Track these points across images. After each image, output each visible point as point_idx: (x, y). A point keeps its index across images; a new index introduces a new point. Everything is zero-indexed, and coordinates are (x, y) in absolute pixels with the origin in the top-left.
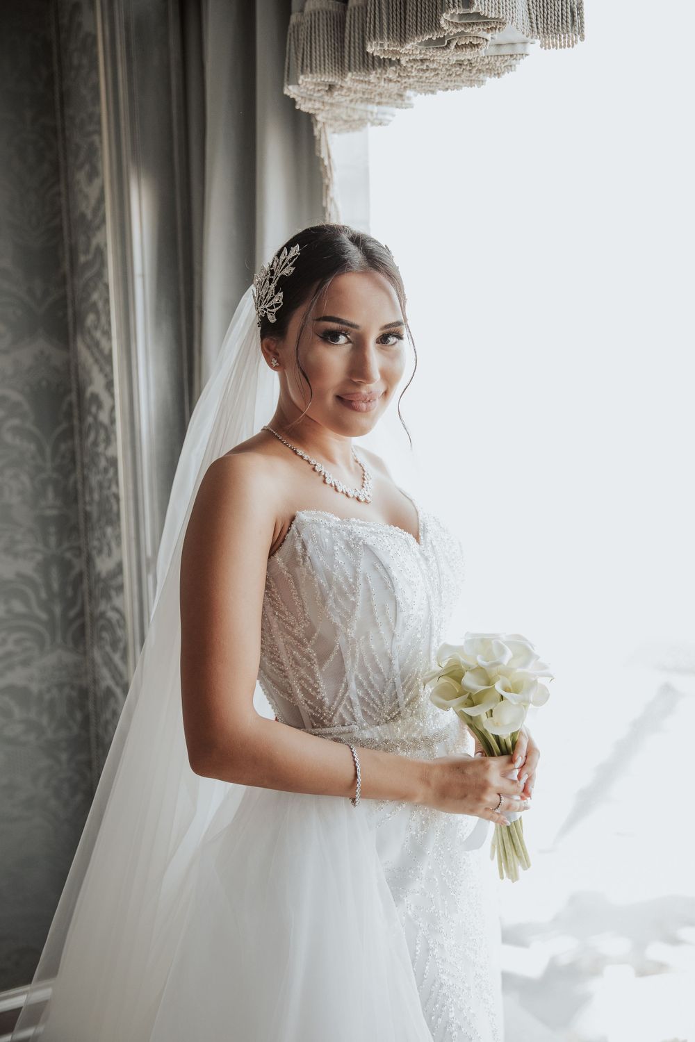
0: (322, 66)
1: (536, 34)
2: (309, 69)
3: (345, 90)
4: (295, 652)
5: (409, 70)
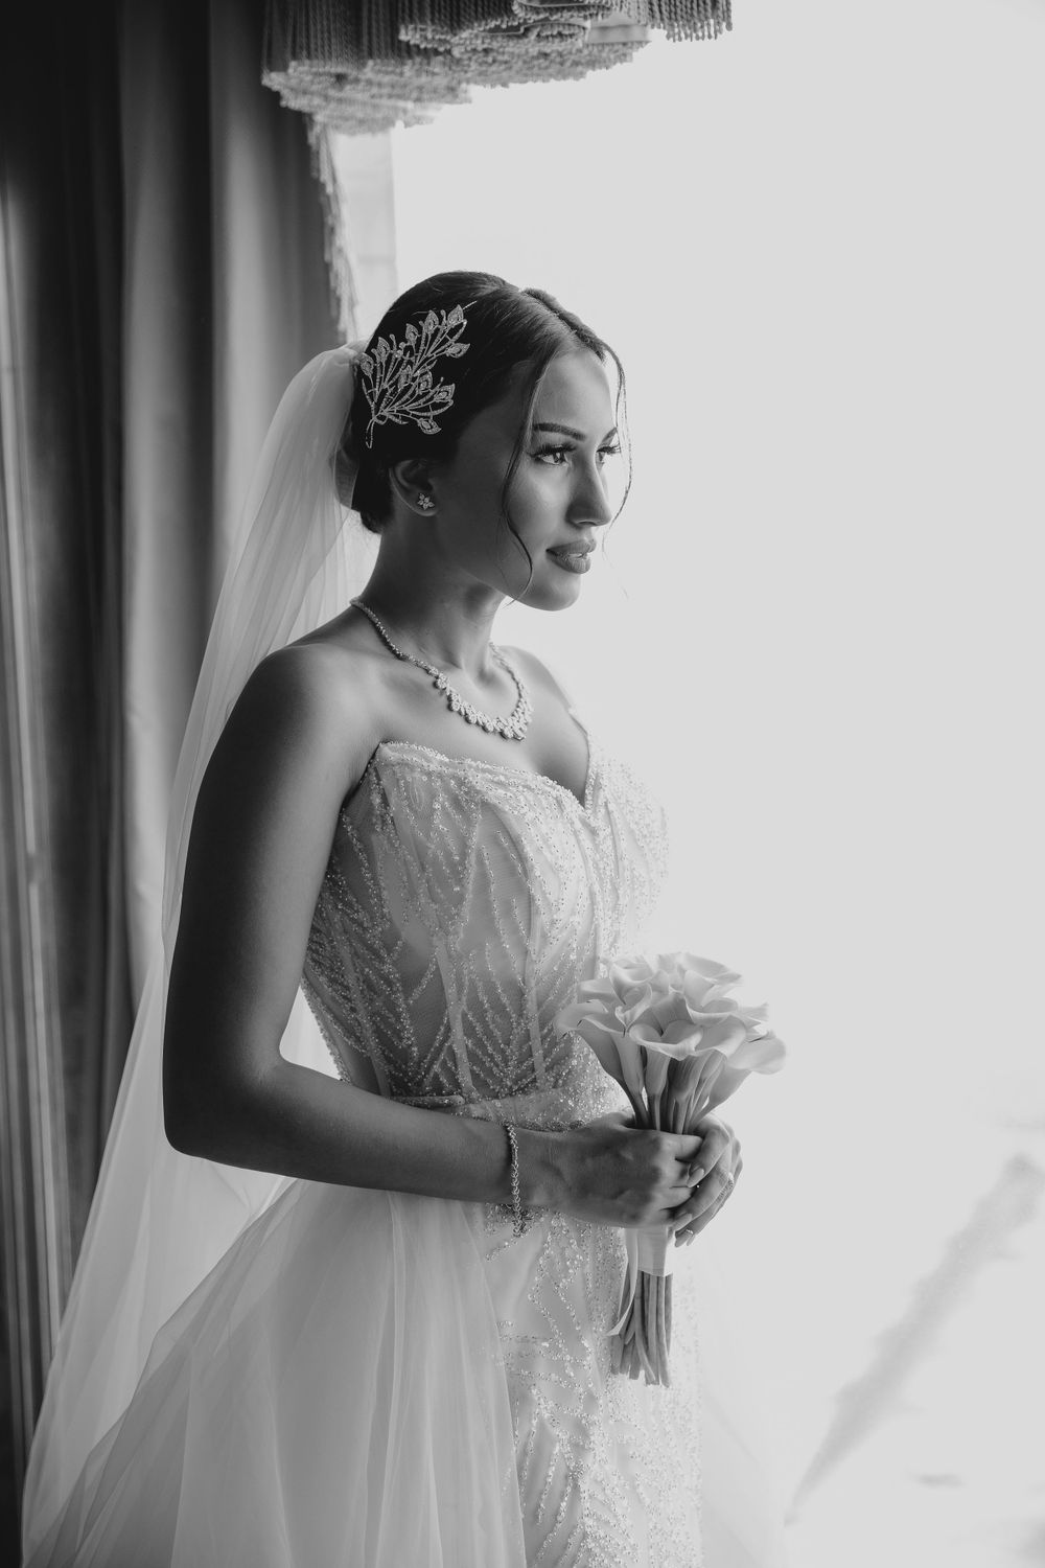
0: (326, 48)
1: (659, 21)
2: (305, 53)
3: (363, 84)
4: (367, 970)
5: (466, 62)
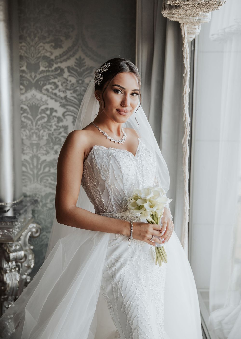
4: (94, 189)
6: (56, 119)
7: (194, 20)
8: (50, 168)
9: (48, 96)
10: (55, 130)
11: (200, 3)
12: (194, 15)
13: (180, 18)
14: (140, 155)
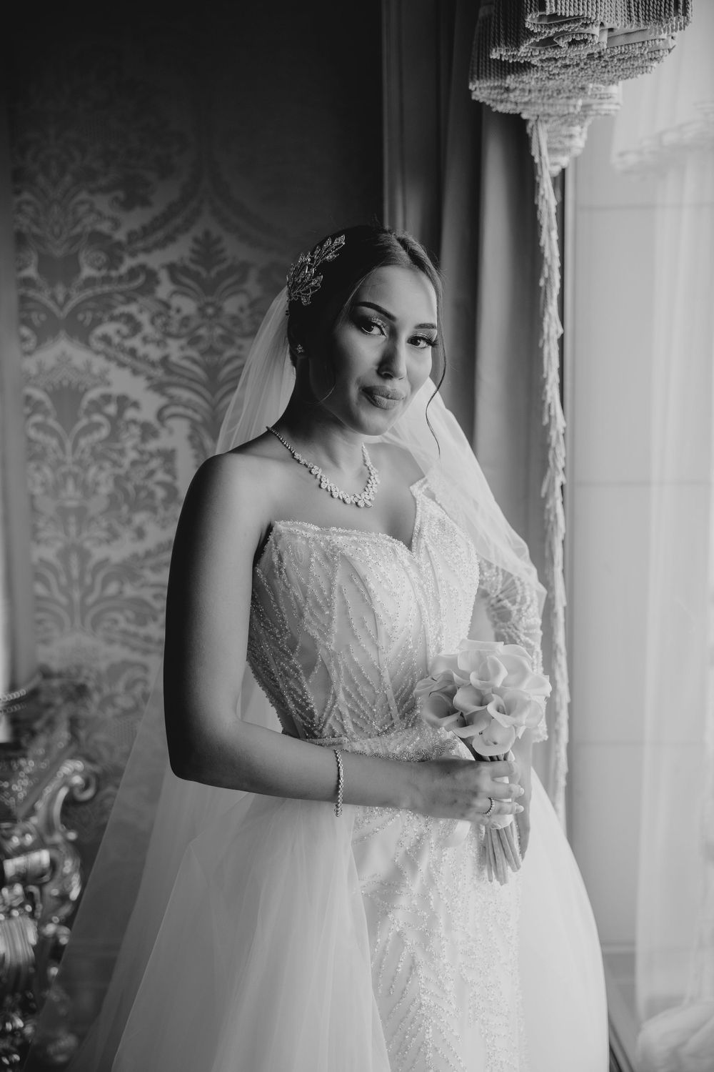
6: (135, 430)
7: (571, 110)
8: (122, 583)
9: (109, 358)
10: (134, 463)
11: (593, 54)
12: (570, 91)
13: (526, 103)
14: (426, 547)
